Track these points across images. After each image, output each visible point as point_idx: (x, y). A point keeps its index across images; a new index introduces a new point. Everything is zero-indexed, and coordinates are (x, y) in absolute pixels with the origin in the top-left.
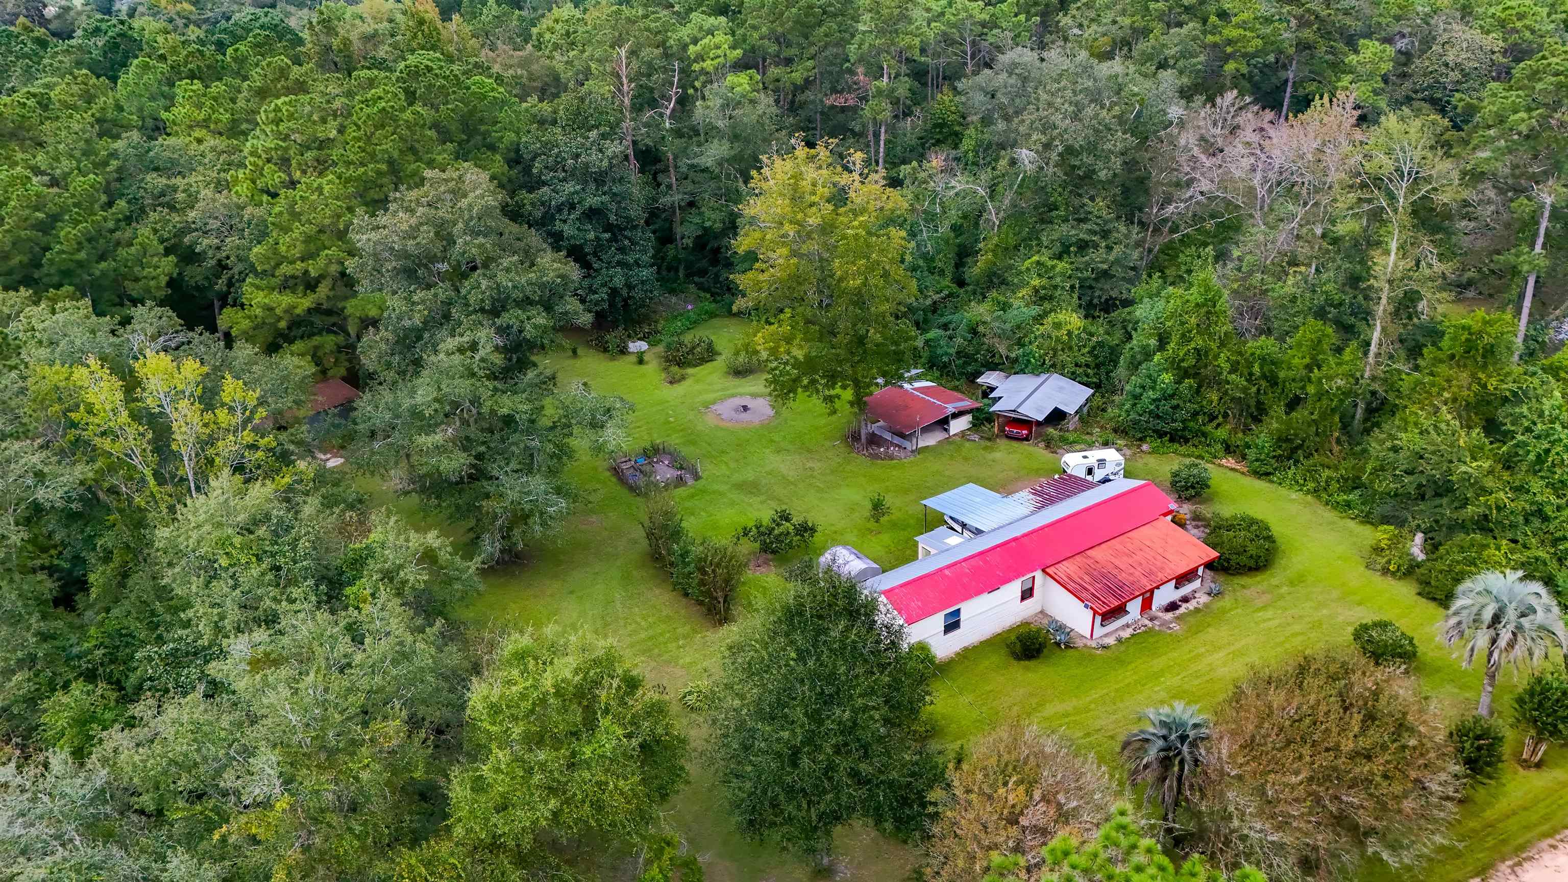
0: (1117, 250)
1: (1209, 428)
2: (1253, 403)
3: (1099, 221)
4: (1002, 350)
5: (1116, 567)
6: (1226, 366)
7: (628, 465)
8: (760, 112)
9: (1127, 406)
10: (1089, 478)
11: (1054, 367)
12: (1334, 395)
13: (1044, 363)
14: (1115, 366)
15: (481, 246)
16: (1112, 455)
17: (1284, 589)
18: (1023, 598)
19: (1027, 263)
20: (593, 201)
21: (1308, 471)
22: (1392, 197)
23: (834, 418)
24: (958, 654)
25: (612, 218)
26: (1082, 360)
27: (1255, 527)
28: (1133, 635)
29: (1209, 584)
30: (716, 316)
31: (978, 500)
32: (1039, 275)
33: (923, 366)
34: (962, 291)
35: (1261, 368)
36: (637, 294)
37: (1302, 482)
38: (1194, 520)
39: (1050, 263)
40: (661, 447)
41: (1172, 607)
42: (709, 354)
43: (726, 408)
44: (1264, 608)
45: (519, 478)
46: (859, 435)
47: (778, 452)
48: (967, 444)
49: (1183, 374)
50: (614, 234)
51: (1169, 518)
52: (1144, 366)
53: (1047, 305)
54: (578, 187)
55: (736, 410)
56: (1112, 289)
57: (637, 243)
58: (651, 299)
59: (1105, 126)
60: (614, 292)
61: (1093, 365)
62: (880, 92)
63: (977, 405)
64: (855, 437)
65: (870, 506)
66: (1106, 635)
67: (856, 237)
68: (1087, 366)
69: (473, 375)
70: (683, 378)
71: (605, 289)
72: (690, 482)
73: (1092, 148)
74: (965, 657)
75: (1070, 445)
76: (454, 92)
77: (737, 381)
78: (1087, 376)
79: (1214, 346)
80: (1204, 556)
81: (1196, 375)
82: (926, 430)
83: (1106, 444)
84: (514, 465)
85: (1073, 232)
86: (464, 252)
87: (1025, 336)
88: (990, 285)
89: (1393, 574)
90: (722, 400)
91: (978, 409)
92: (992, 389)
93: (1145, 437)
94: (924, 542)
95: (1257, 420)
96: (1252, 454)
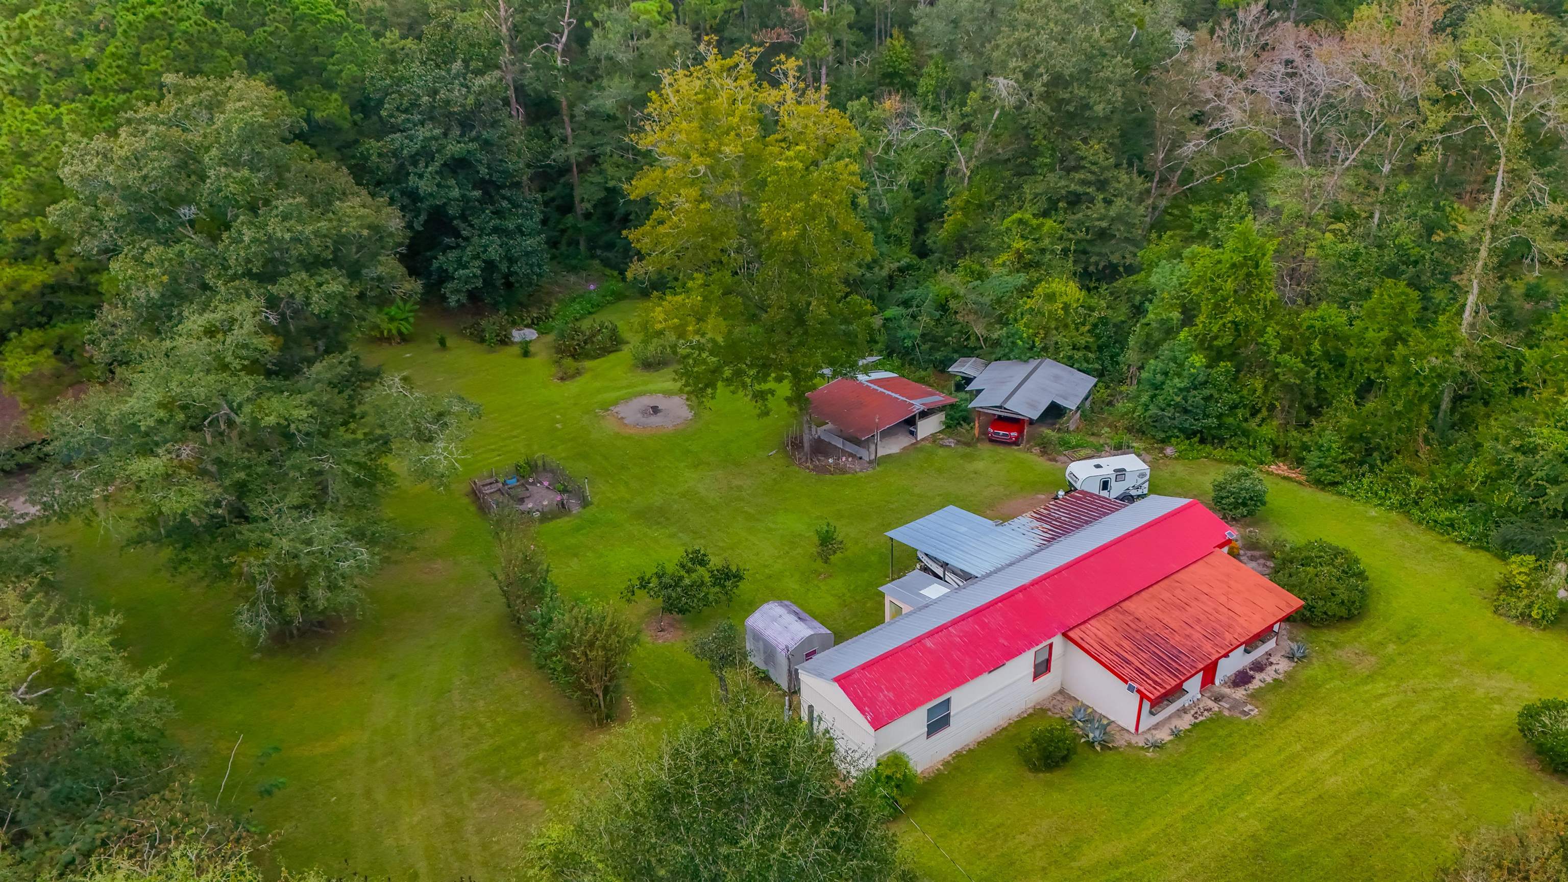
0: (1119, 202)
1: (1253, 424)
2: (1311, 390)
3: (1094, 168)
4: (979, 329)
5: (1166, 626)
6: (1276, 344)
7: (494, 488)
8: (671, 42)
9: (1145, 398)
10: (1104, 494)
11: (1049, 351)
12: (1425, 377)
13: (1033, 346)
14: (1122, 349)
15: (244, 181)
16: (1132, 463)
17: (1391, 648)
18: (1036, 677)
19: (1007, 222)
20: (454, 148)
21: (1390, 479)
22: (1497, 114)
23: (766, 421)
24: (946, 764)
25: (483, 171)
26: (1082, 341)
27: (1339, 560)
28: (1195, 725)
29: (1288, 645)
30: (625, 297)
31: (963, 529)
32: (1022, 236)
33: (880, 352)
34: (924, 261)
35: (1323, 344)
36: (520, 268)
37: (1382, 493)
38: (1249, 549)
39: (1035, 222)
40: (540, 463)
41: (1241, 679)
42: (614, 343)
43: (630, 411)
44: (1370, 678)
45: (300, 518)
46: (802, 442)
47: (696, 466)
48: (941, 452)
49: (1216, 356)
50: (486, 193)
51: (1226, 550)
52: (1165, 346)
53: (1035, 275)
54: (437, 132)
55: (644, 413)
56: (1112, 253)
57: (520, 206)
58: (539, 275)
59: (1100, 50)
60: (490, 266)
61: (1094, 347)
62: (819, 23)
63: (952, 400)
64: (796, 444)
65: (816, 540)
66: (1156, 727)
67: (790, 171)
68: (1087, 348)
69: (225, 367)
70: (578, 373)
71: (477, 263)
72: (576, 510)
73: (1084, 76)
74: (957, 768)
75: (1075, 451)
76: (274, 11)
77: (647, 376)
78: (1087, 361)
79: (1257, 317)
80: (1283, 605)
81: (1233, 356)
82: (887, 433)
83: (1119, 449)
84: (294, 498)
85: (1063, 183)
86: (220, 190)
87: (1008, 311)
88: (961, 252)
89: (1535, 622)
90: (627, 399)
91: (952, 406)
92: (968, 380)
93: (1169, 437)
94: (892, 593)
95: (1314, 412)
96: (1313, 458)
